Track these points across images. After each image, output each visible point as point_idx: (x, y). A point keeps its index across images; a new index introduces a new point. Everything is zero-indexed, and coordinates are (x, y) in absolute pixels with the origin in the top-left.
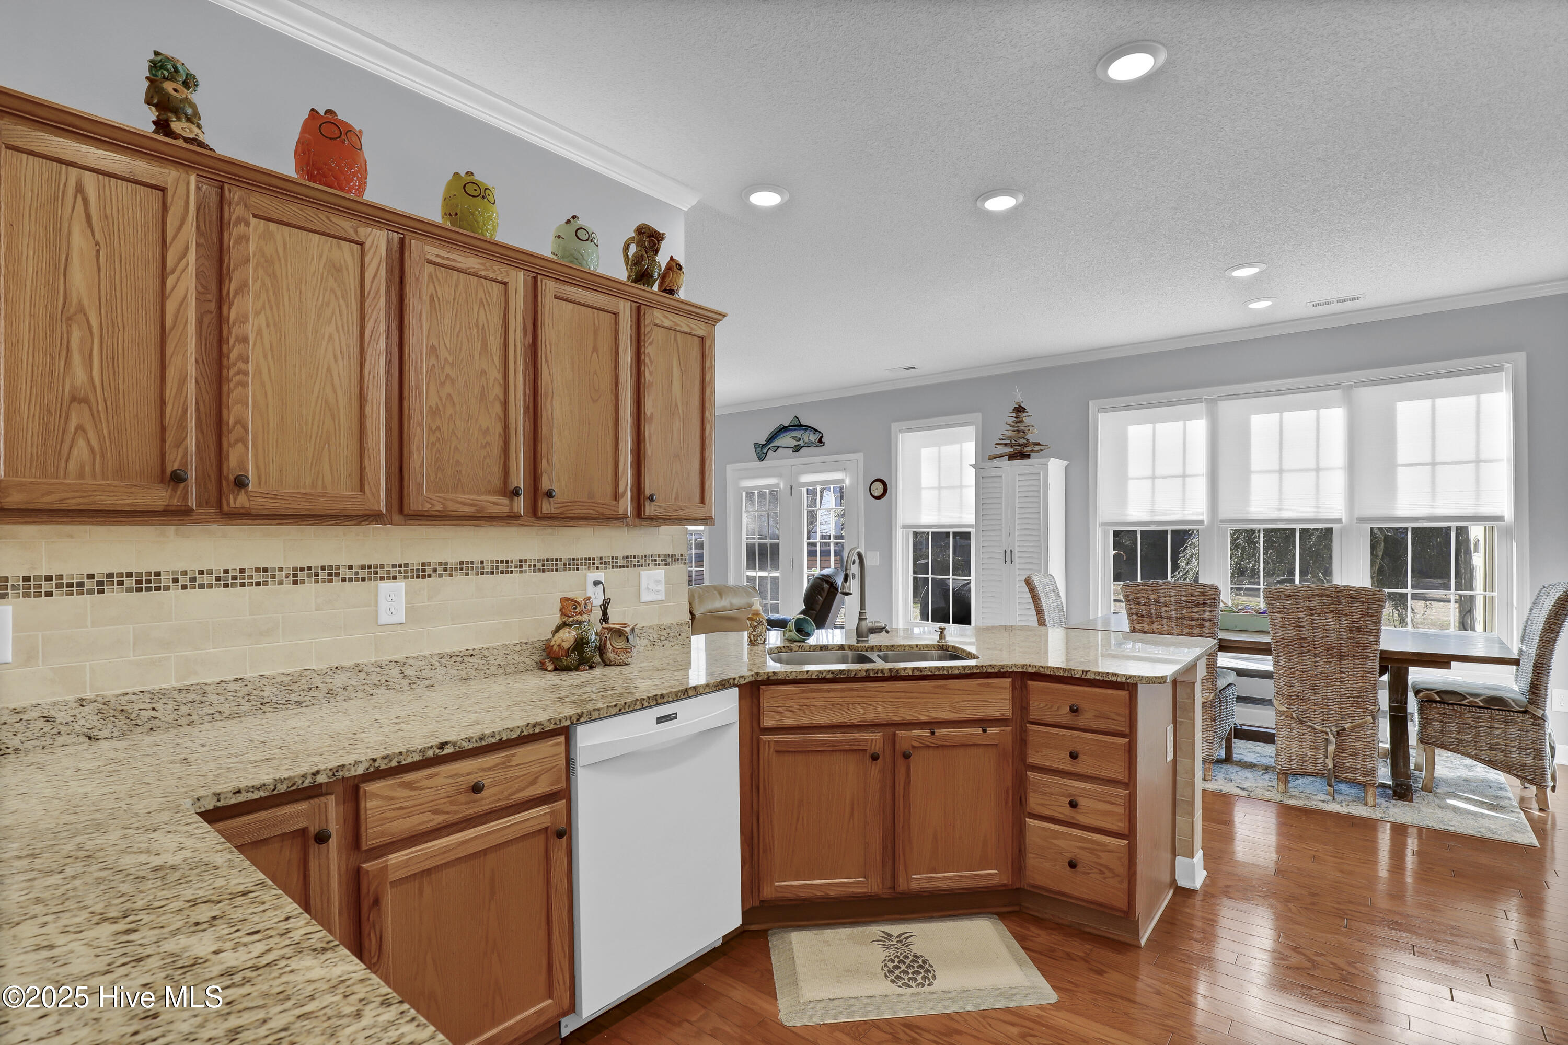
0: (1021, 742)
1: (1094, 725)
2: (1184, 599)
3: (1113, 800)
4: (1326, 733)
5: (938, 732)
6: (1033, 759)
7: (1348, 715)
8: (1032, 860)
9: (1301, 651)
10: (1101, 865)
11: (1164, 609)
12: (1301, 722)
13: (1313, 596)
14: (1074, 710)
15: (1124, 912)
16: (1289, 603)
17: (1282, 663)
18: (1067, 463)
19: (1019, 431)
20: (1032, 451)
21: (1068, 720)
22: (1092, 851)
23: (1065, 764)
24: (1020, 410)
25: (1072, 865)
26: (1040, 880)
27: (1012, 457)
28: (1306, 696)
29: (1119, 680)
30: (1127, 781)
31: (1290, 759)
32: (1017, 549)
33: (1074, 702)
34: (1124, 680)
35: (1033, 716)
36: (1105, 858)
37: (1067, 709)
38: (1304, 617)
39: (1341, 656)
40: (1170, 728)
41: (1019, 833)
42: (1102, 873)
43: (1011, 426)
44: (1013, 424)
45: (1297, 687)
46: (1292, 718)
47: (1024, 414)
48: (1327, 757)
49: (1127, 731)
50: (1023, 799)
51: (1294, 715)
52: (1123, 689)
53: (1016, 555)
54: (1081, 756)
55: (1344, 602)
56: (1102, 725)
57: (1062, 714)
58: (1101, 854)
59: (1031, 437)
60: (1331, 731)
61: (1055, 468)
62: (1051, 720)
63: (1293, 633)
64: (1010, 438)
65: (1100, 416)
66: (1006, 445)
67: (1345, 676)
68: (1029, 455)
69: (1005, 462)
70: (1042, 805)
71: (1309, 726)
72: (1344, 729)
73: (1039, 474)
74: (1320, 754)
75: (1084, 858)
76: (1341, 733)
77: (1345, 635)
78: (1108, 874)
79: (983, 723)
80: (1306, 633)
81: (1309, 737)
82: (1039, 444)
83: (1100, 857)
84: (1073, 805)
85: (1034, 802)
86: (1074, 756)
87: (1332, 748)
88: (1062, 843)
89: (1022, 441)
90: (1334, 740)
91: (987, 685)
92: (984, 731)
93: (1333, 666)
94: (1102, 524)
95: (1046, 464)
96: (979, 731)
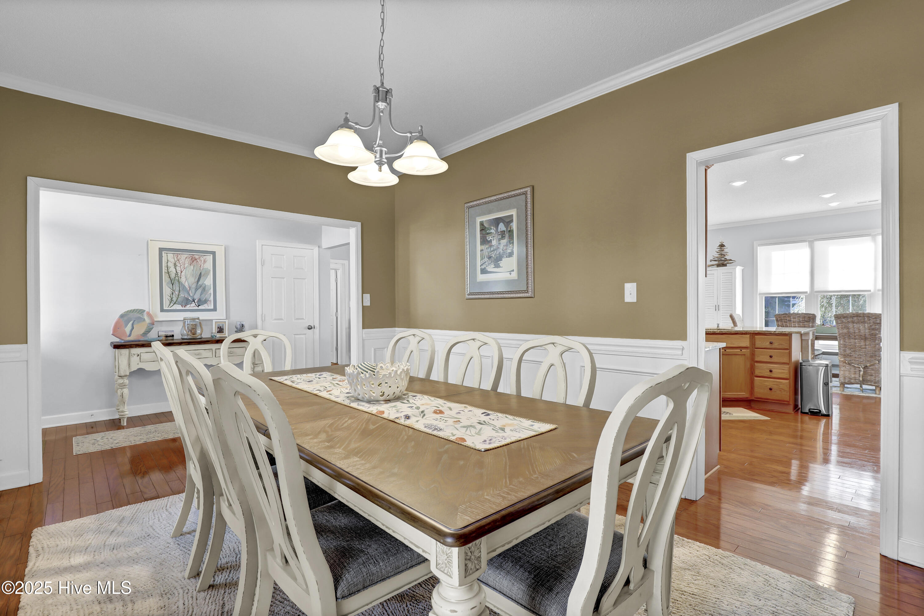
0: (753, 354)
1: (778, 347)
2: (801, 319)
3: (784, 369)
4: (860, 368)
5: (727, 350)
6: (757, 359)
7: (868, 361)
8: (756, 390)
9: (849, 337)
10: (780, 388)
11: (793, 323)
12: (849, 364)
13: (854, 317)
14: (771, 343)
15: (788, 402)
16: (844, 320)
17: (841, 343)
18: (743, 268)
19: (721, 255)
20: (728, 263)
21: (769, 346)
22: (777, 385)
23: (769, 359)
24: (723, 246)
25: (771, 389)
26: (759, 396)
27: (718, 266)
28: (852, 354)
29: (786, 333)
30: (788, 362)
31: (845, 378)
32: (721, 304)
33: (771, 341)
34: (788, 333)
35: (757, 346)
36: (781, 386)
37: (769, 343)
38: (851, 325)
39: (865, 339)
40: (801, 353)
41: (752, 382)
42: (781, 391)
43: (717, 252)
44: (719, 252)
45: (848, 352)
46: (846, 363)
47: (724, 248)
48: (860, 377)
49: (789, 348)
50: (753, 373)
51: (847, 362)
52: (787, 336)
53: (721, 307)
54: (773, 357)
55: (866, 319)
56: (780, 347)
57: (767, 344)
58: (780, 385)
59: (728, 257)
60: (862, 367)
61: (739, 270)
62: (763, 347)
63: (846, 331)
64: (717, 257)
65: (759, 248)
66: (715, 261)
67: (867, 347)
68: (726, 265)
69: (715, 268)
70: (760, 373)
71: (853, 365)
72: (867, 366)
73: (732, 273)
74: (857, 376)
75: (774, 387)
76: (865, 367)
77: (867, 331)
78: (782, 391)
79: (741, 348)
80: (851, 331)
81: (852, 370)
82: (731, 260)
83: (780, 386)
84: (771, 371)
85: (757, 372)
86: (771, 357)
87: (862, 373)
88: (766, 383)
89: (723, 259)
90: (863, 370)
91: (742, 337)
92: (741, 350)
93: (862, 343)
94: (760, 294)
95: (735, 269)
96: (740, 350)
